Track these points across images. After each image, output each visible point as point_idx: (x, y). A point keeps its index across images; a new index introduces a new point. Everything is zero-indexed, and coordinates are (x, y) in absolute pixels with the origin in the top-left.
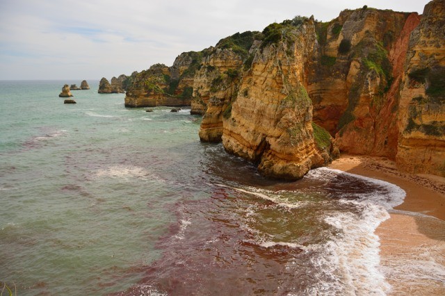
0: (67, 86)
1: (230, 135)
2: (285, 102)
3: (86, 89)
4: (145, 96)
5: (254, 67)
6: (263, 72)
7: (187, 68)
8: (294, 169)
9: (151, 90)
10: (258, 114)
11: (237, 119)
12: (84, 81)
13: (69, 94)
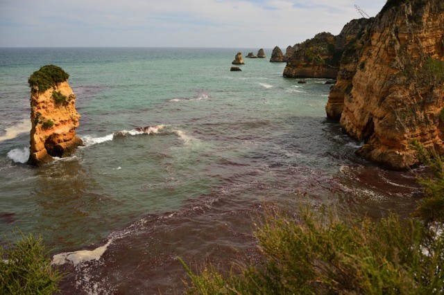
0: (240, 54)
1: (346, 112)
2: (395, 78)
3: (263, 57)
4: (304, 66)
5: (372, 35)
6: (378, 41)
7: (355, 37)
8: (394, 157)
9: (310, 61)
10: (367, 90)
11: (354, 95)
12: (262, 50)
13: (241, 62)
